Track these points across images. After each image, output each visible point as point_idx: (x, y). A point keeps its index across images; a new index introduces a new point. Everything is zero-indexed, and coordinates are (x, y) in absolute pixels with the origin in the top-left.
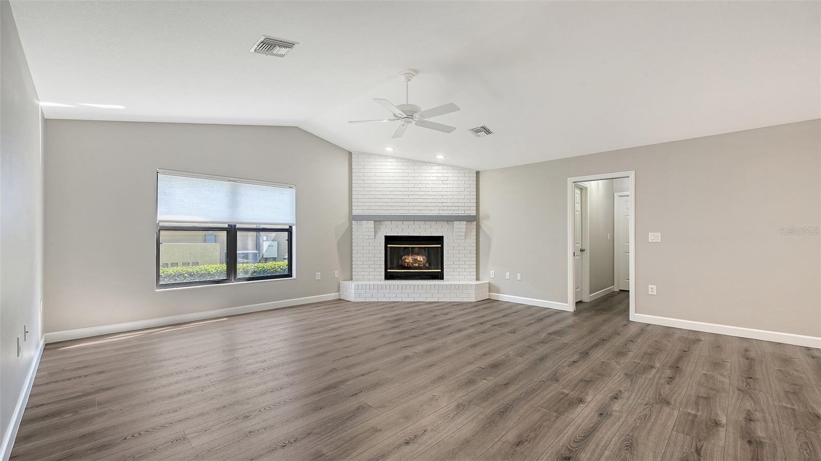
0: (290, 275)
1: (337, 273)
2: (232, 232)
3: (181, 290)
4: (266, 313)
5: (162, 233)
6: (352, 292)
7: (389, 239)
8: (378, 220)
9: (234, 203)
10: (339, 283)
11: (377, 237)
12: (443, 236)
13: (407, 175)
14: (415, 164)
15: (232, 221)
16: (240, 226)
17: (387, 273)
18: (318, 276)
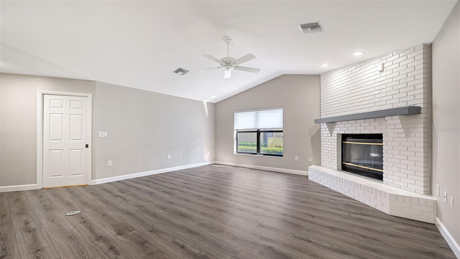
1: (310, 160)
2: (258, 132)
3: (245, 155)
5: (238, 134)
7: (344, 137)
8: (332, 123)
9: (257, 121)
11: (333, 135)
12: (382, 134)
15: (258, 128)
16: (261, 130)
17: (343, 165)
18: (297, 159)
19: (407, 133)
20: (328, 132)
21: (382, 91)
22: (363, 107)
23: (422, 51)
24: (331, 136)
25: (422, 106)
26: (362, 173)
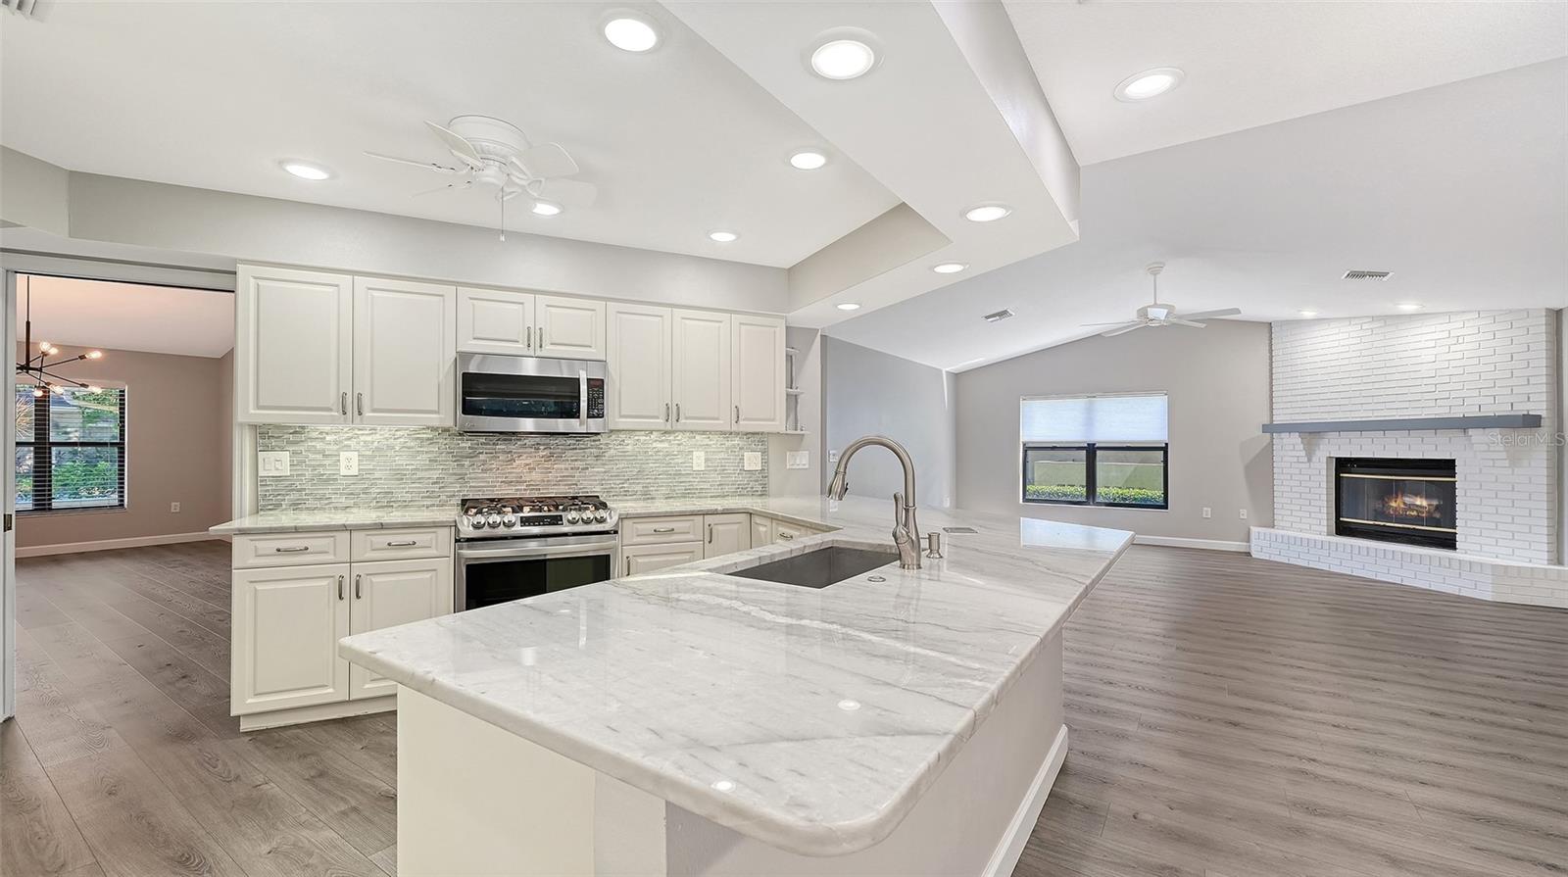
0: (1166, 507)
1: (1244, 513)
2: (1091, 450)
4: (1152, 548)
5: (1029, 452)
6: (1264, 545)
7: (1343, 465)
8: (1312, 432)
9: (1089, 421)
10: (1249, 529)
11: (1314, 459)
12: (1454, 460)
13: (1368, 346)
14: (1385, 322)
15: (1091, 440)
16: (1097, 445)
17: (1338, 523)
18: (1207, 512)
19: (1514, 461)
20: (1303, 453)
21: (1454, 379)
22: (1406, 405)
23: (1543, 321)
24: (1309, 460)
25: (1544, 414)
26: (1396, 538)
